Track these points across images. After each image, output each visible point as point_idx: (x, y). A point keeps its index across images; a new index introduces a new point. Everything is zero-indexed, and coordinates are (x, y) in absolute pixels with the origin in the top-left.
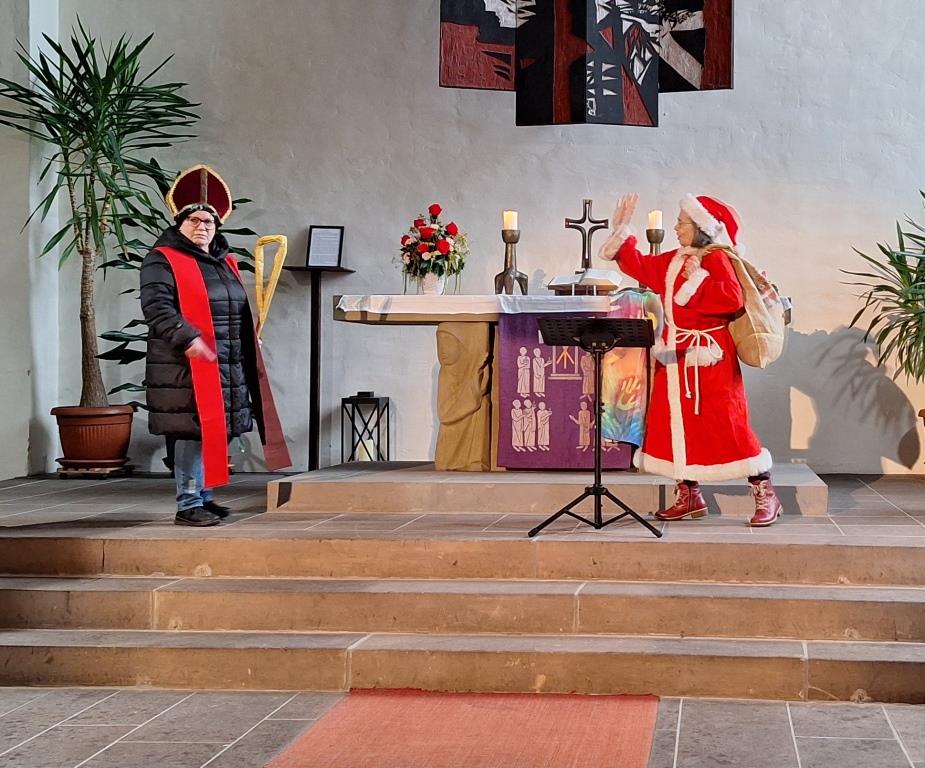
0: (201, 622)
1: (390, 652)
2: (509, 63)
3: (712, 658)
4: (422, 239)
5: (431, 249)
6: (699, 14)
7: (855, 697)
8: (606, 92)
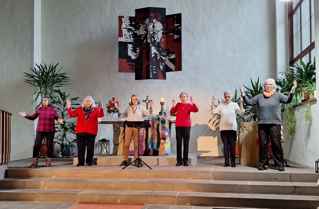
0: (51, 188)
1: (87, 194)
2: (133, 66)
3: (156, 196)
4: (111, 105)
5: (112, 107)
6: (174, 55)
7: (187, 204)
8: (154, 72)
